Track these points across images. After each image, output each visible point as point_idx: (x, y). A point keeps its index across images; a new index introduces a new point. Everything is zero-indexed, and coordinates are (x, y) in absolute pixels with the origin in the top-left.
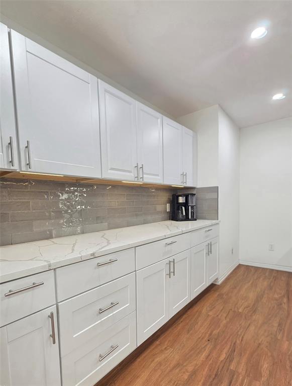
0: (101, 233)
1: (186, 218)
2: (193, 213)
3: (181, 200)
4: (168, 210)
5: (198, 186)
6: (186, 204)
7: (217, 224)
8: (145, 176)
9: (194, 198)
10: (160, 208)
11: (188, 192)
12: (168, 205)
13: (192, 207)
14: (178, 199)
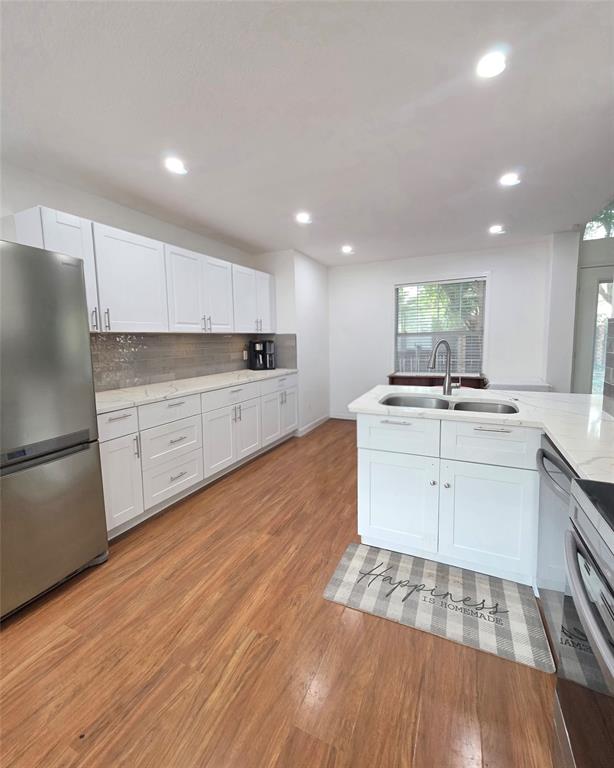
0: (169, 383)
1: (264, 367)
2: (271, 362)
3: (259, 347)
4: (245, 358)
5: (278, 333)
6: (263, 352)
7: (296, 373)
8: (213, 326)
9: (272, 345)
10: (235, 356)
11: (265, 339)
12: (245, 353)
13: (270, 355)
14: (255, 347)
